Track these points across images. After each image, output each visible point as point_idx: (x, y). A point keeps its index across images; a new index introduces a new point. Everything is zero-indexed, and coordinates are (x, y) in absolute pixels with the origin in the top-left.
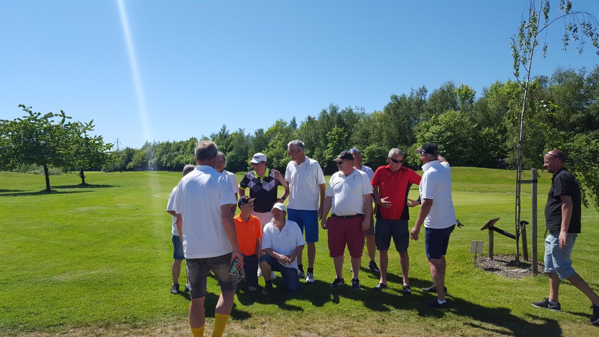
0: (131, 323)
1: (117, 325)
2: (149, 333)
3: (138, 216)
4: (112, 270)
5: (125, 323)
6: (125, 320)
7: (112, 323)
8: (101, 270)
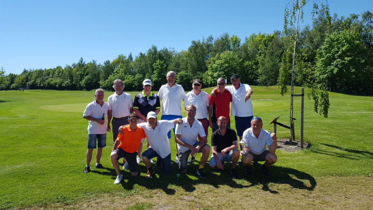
0: (63, 202)
1: (53, 204)
2: (79, 208)
3: (37, 123)
4: (32, 164)
5: (58, 202)
6: (58, 200)
7: (48, 203)
8: (24, 165)
